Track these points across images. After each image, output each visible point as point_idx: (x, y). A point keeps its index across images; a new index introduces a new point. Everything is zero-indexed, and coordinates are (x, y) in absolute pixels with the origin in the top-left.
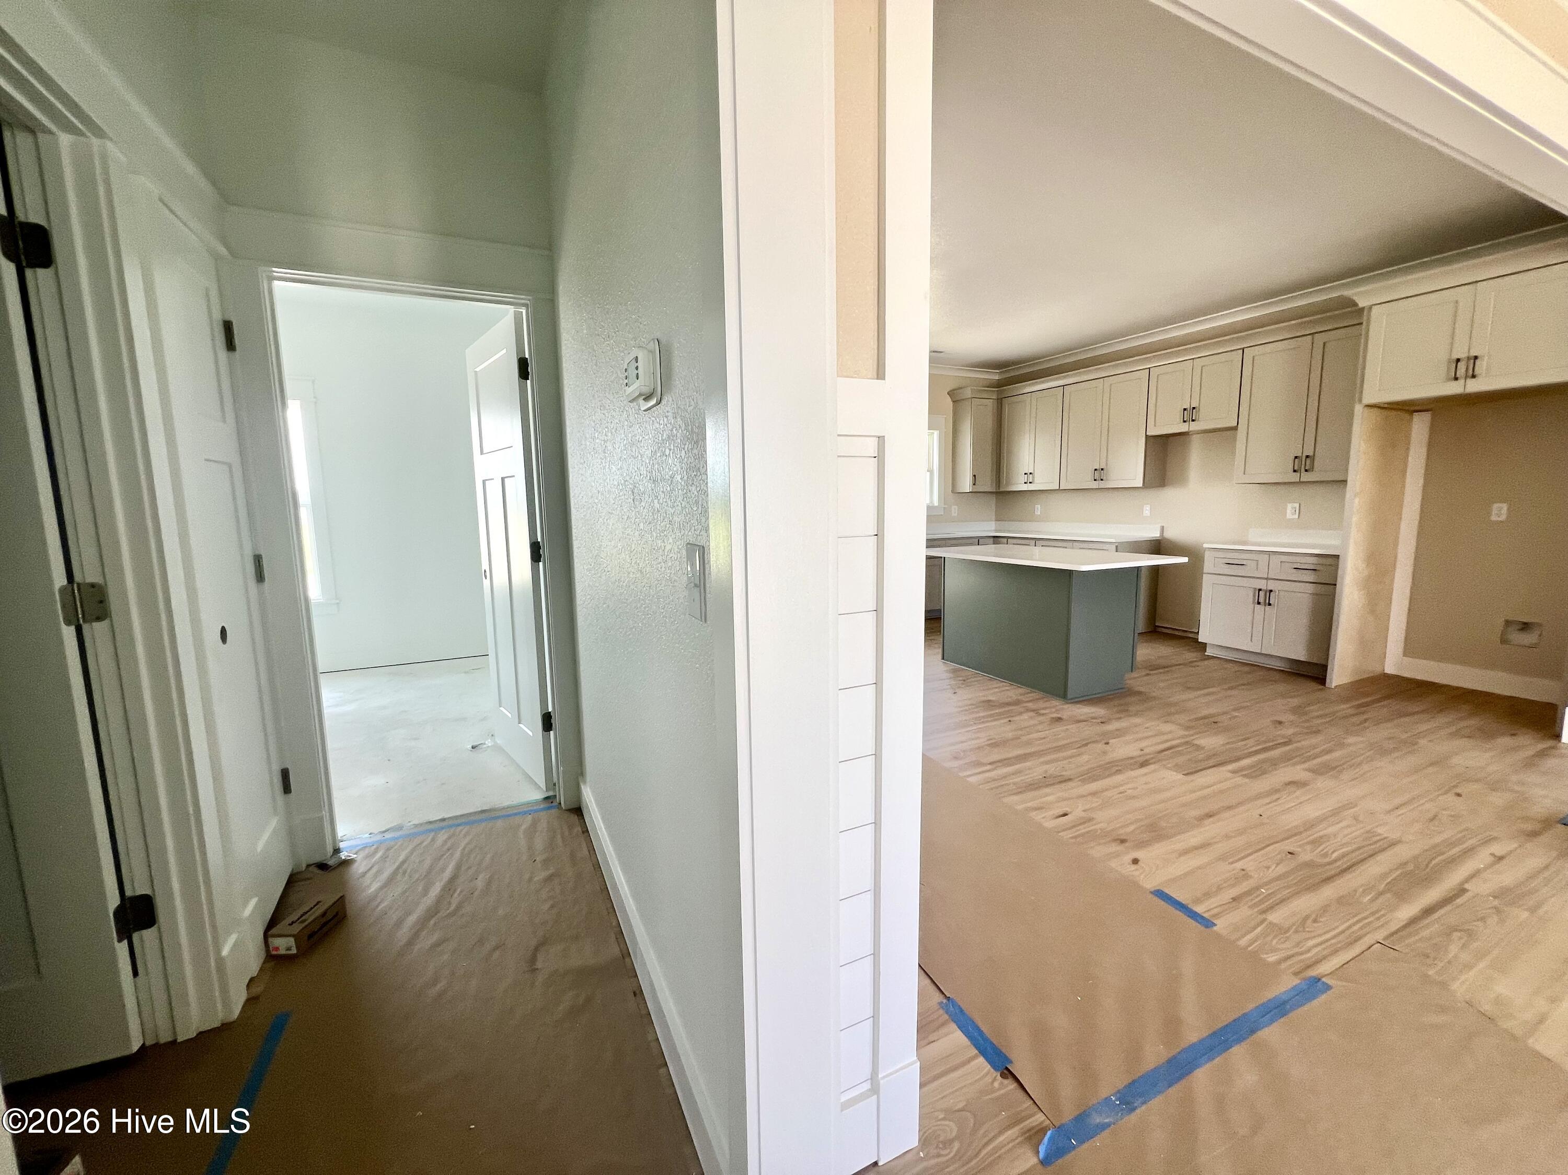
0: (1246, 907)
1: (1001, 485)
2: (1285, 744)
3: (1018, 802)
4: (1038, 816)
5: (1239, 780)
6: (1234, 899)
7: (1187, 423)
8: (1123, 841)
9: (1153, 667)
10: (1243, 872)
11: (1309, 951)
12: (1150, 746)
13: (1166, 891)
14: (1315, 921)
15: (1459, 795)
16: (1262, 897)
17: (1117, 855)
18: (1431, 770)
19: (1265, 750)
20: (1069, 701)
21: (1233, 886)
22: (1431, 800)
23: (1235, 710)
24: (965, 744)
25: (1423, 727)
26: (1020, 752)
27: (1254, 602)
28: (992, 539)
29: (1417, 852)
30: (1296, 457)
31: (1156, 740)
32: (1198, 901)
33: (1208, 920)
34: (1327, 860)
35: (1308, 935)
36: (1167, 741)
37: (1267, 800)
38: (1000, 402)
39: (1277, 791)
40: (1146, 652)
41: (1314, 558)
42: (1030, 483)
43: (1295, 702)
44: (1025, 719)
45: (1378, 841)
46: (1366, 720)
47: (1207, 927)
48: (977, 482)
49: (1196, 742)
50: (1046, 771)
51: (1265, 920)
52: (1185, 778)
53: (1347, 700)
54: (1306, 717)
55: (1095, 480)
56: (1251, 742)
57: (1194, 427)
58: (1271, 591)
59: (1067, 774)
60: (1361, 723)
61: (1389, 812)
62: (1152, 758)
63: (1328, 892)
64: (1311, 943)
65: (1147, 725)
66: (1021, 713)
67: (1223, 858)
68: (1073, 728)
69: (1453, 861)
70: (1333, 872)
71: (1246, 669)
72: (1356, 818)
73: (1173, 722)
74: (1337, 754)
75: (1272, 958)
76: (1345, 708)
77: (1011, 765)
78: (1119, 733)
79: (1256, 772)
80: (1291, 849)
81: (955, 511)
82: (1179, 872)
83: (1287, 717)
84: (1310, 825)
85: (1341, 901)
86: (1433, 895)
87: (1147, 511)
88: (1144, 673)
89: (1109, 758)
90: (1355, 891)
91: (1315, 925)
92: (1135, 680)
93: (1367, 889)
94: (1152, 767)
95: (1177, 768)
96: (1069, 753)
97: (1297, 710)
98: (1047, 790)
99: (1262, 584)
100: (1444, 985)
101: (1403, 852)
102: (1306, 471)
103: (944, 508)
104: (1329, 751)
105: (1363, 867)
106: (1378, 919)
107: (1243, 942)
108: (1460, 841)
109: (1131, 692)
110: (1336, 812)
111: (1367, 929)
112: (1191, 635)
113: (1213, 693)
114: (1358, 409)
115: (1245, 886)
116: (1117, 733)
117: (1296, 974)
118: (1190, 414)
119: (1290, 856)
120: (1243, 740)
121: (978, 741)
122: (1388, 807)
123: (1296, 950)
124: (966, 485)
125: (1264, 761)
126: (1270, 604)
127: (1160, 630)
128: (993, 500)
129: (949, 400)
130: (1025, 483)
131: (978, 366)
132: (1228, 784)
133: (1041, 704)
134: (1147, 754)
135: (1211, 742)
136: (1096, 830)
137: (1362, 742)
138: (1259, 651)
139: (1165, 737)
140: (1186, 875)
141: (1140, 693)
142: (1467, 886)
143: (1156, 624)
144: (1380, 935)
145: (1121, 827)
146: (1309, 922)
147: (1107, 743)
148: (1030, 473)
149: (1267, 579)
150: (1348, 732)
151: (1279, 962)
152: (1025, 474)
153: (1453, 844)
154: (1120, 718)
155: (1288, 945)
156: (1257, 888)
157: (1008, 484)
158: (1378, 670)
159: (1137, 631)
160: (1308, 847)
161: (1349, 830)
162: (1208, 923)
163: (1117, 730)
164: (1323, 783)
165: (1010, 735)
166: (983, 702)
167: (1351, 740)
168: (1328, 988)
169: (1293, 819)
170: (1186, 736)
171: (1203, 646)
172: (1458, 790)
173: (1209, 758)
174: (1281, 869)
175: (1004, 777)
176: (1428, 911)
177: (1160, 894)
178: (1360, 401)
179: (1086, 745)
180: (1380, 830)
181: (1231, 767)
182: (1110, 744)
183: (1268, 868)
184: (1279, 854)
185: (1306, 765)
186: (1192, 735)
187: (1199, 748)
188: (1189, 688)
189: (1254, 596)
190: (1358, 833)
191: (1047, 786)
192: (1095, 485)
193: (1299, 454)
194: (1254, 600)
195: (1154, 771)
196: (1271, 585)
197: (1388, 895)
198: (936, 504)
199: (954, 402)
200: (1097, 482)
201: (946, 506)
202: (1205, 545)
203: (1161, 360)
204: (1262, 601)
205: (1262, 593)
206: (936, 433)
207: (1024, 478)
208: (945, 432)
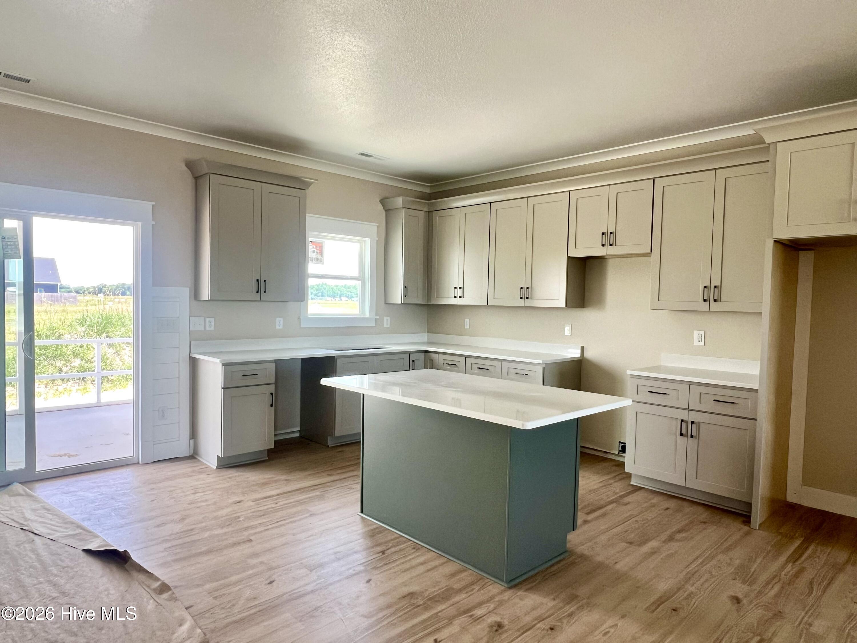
1: (431, 298)
7: (605, 247)
27: (677, 434)
28: (423, 354)
30: (705, 287)
38: (430, 214)
41: (732, 391)
42: (460, 297)
43: (736, 559)
46: (811, 584)
48: (409, 294)
54: (756, 587)
55: (521, 298)
57: (612, 251)
58: (692, 422)
76: (786, 565)
81: (387, 322)
83: (739, 589)
87: (567, 331)
92: (576, 534)
97: (744, 575)
99: (684, 415)
102: (715, 301)
103: (376, 319)
114: (770, 243)
118: (608, 238)
124: (398, 297)
126: (691, 435)
128: (423, 313)
129: (380, 207)
130: (455, 297)
131: (409, 178)
138: (682, 484)
148: (460, 288)
149: (689, 409)
152: (455, 288)
157: (438, 297)
171: (629, 476)
178: (771, 236)
189: (678, 425)
192: (521, 303)
193: (707, 284)
194: (677, 431)
196: (693, 417)
198: (367, 314)
199: (386, 211)
200: (523, 300)
201: (378, 317)
202: (629, 372)
203: (579, 185)
204: (684, 432)
205: (684, 424)
206: (368, 241)
207: (454, 293)
208: (377, 240)
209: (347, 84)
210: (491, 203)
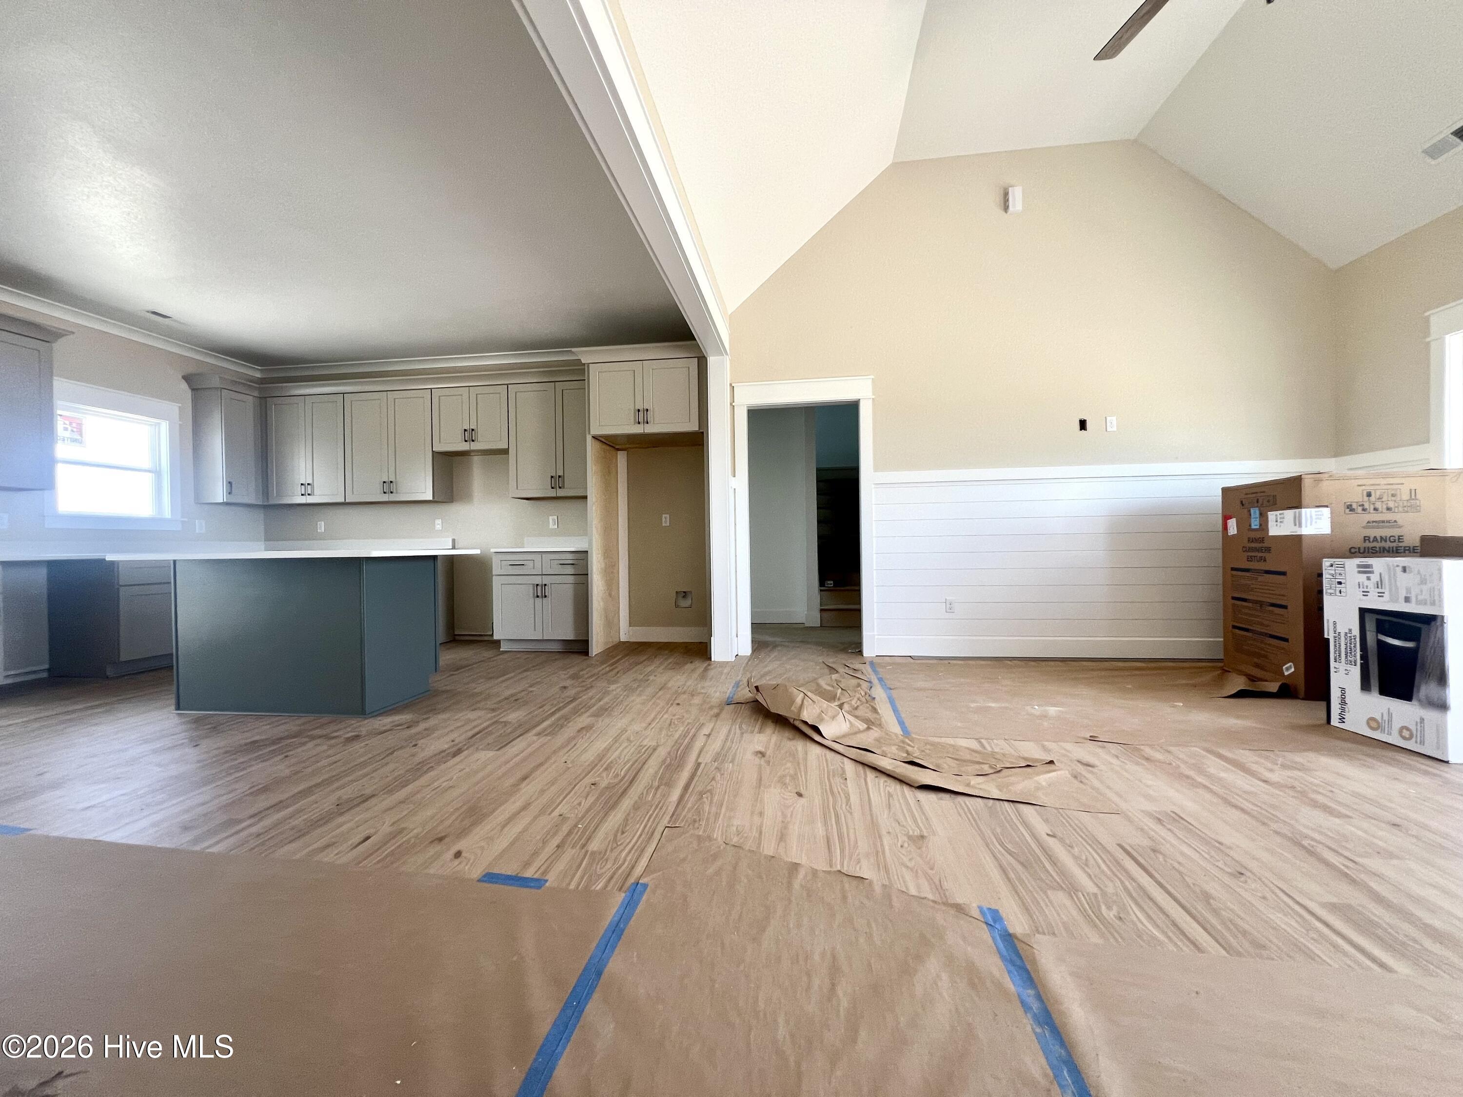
0: (569, 850)
1: (270, 498)
2: (571, 701)
3: (296, 850)
4: (328, 857)
5: (543, 740)
6: (558, 846)
7: (468, 443)
8: (440, 839)
9: (457, 668)
10: (561, 817)
11: (625, 860)
12: (459, 736)
13: (496, 871)
14: (623, 833)
15: (678, 704)
16: (581, 831)
17: (437, 856)
18: (661, 693)
19: (559, 710)
20: (370, 715)
21: (555, 834)
22: (666, 713)
23: (531, 686)
24: (209, 805)
25: (650, 669)
26: (301, 787)
27: (534, 597)
29: (669, 749)
30: (552, 476)
31: (468, 727)
32: (527, 865)
33: (537, 880)
34: (620, 778)
35: (622, 847)
36: (474, 727)
37: (566, 750)
38: (263, 400)
39: (574, 738)
40: (448, 657)
41: (572, 555)
42: (309, 494)
43: (572, 671)
44: (310, 749)
45: (646, 751)
46: (618, 672)
47: (539, 888)
48: (234, 491)
49: (502, 720)
50: (339, 798)
51: (587, 852)
52: (498, 752)
53: (602, 663)
54: (580, 680)
55: (385, 493)
56: (546, 708)
57: (474, 446)
58: (545, 585)
59: (368, 791)
60: (616, 675)
61: (646, 729)
62: (465, 745)
63: (626, 804)
64: (624, 854)
65: (456, 717)
66: (304, 744)
67: (542, 812)
68: (375, 741)
69: (689, 747)
70: (626, 785)
71: (533, 655)
72: (628, 740)
73: (479, 709)
74: (606, 700)
75: (599, 886)
76: (605, 668)
77: (287, 807)
78: (429, 731)
79: (553, 731)
80: (593, 781)
81: (200, 526)
82: (505, 844)
83: (568, 683)
84: (601, 757)
85: (636, 807)
86: (685, 775)
87: (438, 524)
88: (448, 675)
89: (417, 759)
90: (642, 794)
91: (625, 835)
92: (439, 681)
93: (649, 788)
94: (466, 753)
95: (488, 747)
96: (368, 769)
97: (575, 677)
98: (341, 820)
99: (538, 580)
100: (710, 838)
101: (662, 752)
102: (560, 488)
103: (182, 521)
104: (600, 700)
105: (641, 775)
106: (661, 808)
107: (572, 887)
108: (688, 732)
109: (436, 693)
110: (616, 740)
111: (657, 820)
112: (486, 638)
113: (512, 678)
114: (589, 439)
115: (565, 829)
116: (427, 732)
117: (620, 889)
118: (470, 435)
119: (593, 787)
120: (540, 708)
121: (231, 796)
122: (644, 725)
123: (616, 866)
124: (219, 494)
125: (559, 719)
126: (545, 596)
127: (457, 638)
128: (260, 515)
129: (184, 386)
130: (302, 495)
132: (536, 745)
133: (333, 727)
134: (457, 745)
135: (514, 716)
136: (408, 841)
137: (620, 687)
138: (541, 638)
139: (475, 723)
140: (512, 844)
141: (447, 691)
142: (700, 761)
143: (456, 633)
144: (665, 821)
145: (438, 825)
146: (619, 834)
147: (415, 745)
148: (308, 484)
149: (542, 575)
150: (610, 682)
151: (606, 886)
152: (302, 484)
153: (685, 736)
154: (427, 718)
155: (609, 866)
156: (576, 826)
157: (279, 495)
158: (616, 640)
159: (439, 642)
160: (604, 775)
161: (627, 750)
162: (537, 883)
163: (426, 729)
164: (601, 723)
165: (287, 772)
166: (246, 744)
167: (613, 687)
168: (645, 886)
169: (589, 756)
170: (494, 717)
171: (498, 642)
172: (677, 702)
173: (515, 730)
174: (591, 799)
175: (276, 825)
176: (686, 788)
177: (490, 878)
178: (589, 433)
179: (392, 753)
180: (645, 743)
181: (534, 731)
182: (419, 745)
183: (580, 804)
184: (586, 787)
185: (588, 714)
186: (499, 715)
187: (506, 723)
188: (491, 678)
189: (534, 590)
190: (633, 749)
191: (342, 814)
192: (384, 498)
193: (554, 474)
194: (534, 594)
195: (469, 755)
196: (546, 580)
197: (662, 787)
198: (167, 514)
199: (193, 390)
200: (387, 495)
201: (186, 519)
202: (493, 550)
203: (441, 383)
204: (539, 594)
205: (539, 588)
206: (164, 426)
207: (301, 490)
208: (180, 425)
209: (134, 221)
210: (344, 393)
